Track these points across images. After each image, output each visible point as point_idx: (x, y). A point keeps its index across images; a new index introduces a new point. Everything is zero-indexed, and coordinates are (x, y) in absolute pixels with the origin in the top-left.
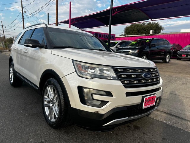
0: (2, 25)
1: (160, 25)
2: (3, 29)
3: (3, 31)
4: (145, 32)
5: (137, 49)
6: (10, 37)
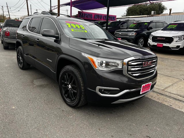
0: (7, 7)
1: (163, 5)
2: (8, 10)
3: (9, 12)
5: (135, 31)
6: (15, 18)
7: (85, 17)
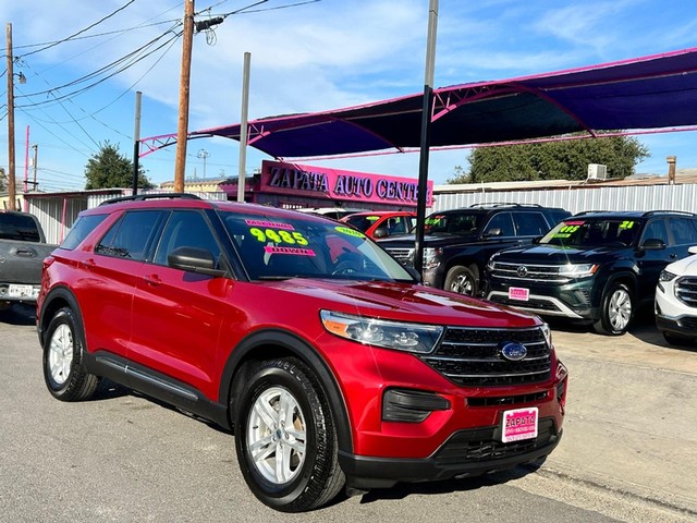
4: (565, 165)
7: (295, 186)
